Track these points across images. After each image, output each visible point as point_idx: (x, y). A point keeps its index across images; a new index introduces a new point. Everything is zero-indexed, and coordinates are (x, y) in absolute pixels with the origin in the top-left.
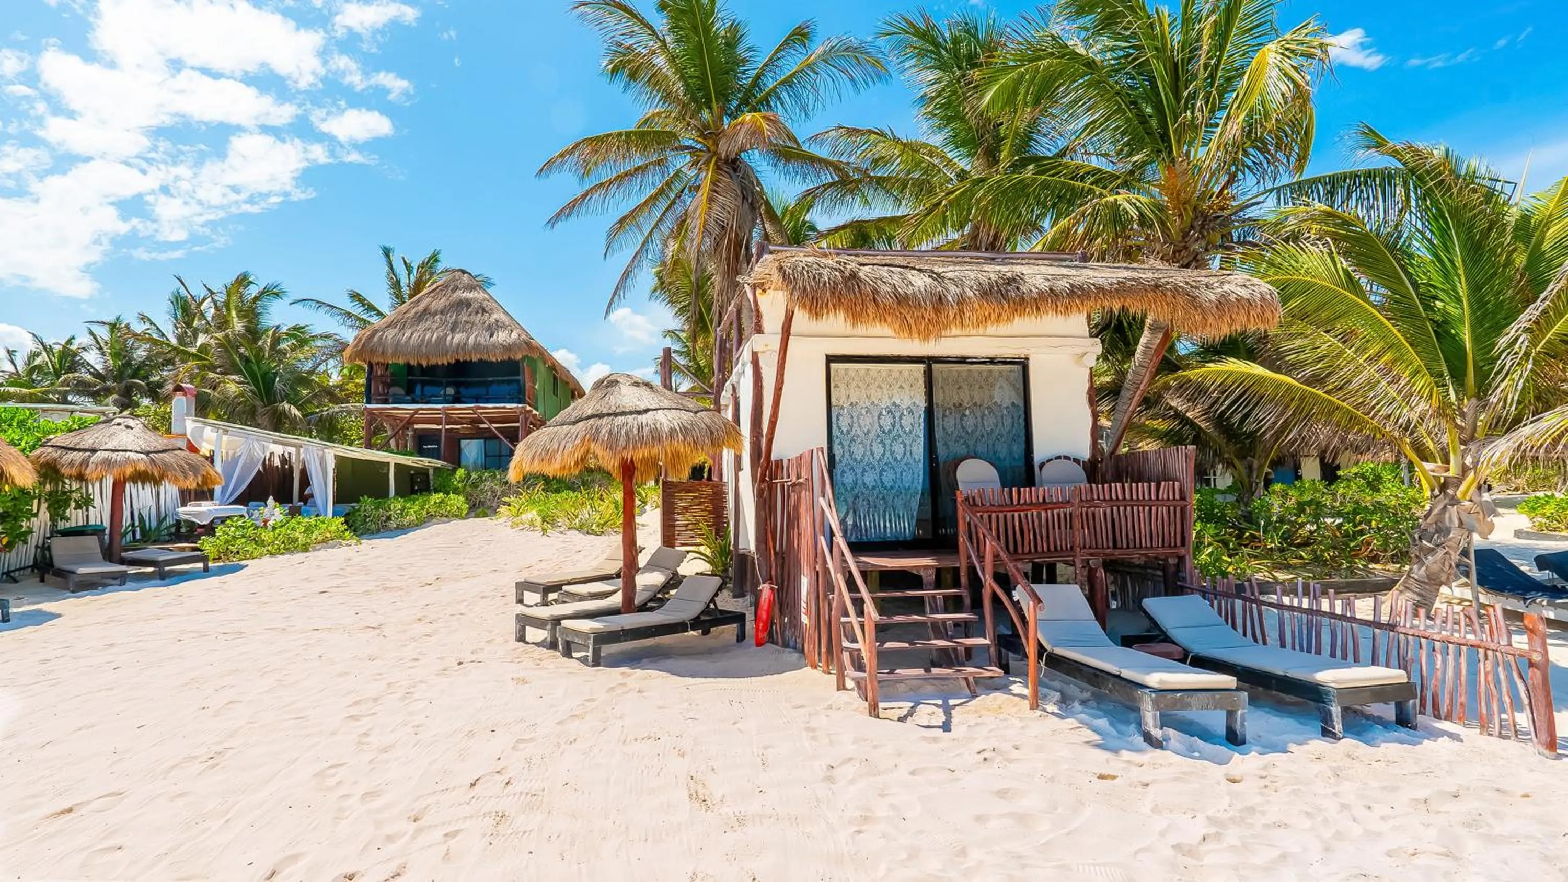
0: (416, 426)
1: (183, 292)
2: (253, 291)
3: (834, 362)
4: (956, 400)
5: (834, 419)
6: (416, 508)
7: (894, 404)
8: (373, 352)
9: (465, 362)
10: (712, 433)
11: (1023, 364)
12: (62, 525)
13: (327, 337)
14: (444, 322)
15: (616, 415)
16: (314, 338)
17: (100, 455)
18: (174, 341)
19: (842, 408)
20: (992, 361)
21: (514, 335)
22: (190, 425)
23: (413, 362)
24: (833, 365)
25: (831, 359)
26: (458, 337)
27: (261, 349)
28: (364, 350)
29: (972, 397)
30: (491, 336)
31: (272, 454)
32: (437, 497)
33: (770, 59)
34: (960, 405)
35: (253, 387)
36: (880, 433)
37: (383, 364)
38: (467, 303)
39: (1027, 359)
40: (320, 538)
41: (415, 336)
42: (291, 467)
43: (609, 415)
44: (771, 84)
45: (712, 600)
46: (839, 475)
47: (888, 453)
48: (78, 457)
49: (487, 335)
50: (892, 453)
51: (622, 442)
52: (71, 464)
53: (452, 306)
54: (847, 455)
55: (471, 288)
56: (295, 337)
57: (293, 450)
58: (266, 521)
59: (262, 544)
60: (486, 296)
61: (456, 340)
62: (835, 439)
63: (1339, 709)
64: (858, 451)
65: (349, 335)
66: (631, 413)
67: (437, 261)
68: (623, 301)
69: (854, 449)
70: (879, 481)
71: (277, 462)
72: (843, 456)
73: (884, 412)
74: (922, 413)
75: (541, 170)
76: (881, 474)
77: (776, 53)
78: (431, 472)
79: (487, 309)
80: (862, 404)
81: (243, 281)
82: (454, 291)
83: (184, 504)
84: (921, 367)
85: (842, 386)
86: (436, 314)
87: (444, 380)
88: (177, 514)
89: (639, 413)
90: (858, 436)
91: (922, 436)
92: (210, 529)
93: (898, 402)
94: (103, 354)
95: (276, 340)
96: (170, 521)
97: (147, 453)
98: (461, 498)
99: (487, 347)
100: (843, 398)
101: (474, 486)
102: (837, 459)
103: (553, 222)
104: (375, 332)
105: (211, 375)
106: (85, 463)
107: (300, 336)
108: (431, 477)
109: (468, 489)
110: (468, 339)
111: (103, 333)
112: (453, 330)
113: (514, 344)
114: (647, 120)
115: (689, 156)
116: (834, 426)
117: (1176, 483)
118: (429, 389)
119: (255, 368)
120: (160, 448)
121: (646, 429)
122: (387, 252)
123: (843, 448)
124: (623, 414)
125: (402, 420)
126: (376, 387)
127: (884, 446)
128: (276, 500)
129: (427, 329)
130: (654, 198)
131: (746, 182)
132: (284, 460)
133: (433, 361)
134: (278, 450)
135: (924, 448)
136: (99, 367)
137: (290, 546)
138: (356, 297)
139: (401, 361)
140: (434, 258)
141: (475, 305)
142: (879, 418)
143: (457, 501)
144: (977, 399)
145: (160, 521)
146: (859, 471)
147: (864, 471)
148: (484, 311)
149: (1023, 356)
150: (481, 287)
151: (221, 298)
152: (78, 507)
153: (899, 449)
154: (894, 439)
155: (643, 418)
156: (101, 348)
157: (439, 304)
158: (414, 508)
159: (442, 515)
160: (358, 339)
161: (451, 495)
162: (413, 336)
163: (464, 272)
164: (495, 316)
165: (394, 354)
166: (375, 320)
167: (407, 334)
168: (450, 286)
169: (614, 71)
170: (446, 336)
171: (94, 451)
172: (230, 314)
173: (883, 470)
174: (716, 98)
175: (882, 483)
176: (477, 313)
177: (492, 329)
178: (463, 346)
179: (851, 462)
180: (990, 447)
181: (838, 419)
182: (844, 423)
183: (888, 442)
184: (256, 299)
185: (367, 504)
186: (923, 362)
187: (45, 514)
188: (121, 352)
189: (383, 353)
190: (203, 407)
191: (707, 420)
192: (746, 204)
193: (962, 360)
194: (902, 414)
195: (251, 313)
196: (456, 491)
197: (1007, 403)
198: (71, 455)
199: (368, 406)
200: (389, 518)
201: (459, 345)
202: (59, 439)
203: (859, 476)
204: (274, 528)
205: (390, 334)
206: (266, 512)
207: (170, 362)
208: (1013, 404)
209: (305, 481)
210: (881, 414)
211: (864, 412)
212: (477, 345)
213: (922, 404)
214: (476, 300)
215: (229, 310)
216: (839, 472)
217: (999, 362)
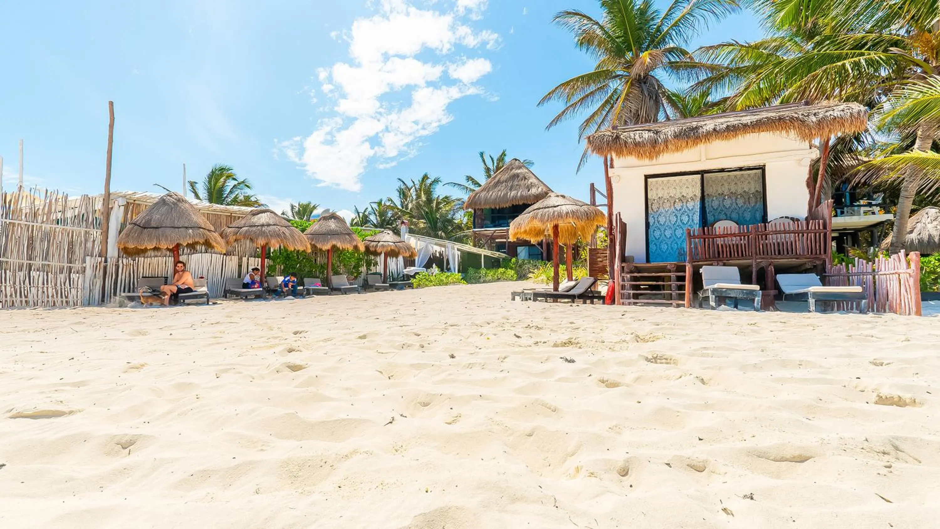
0: (497, 240)
1: (403, 187)
2: (429, 181)
3: (649, 178)
4: (720, 191)
5: (650, 206)
6: (492, 273)
7: (683, 196)
8: (475, 203)
9: (516, 205)
10: (587, 214)
11: (762, 168)
12: (369, 272)
13: (459, 200)
14: (506, 186)
15: (545, 208)
16: (453, 201)
17: (381, 243)
18: (400, 207)
19: (654, 200)
20: (741, 169)
21: (540, 189)
22: (407, 236)
23: (493, 207)
24: (650, 180)
25: (647, 177)
26: (513, 193)
27: (432, 207)
28: (472, 203)
29: (729, 190)
30: (529, 191)
31: (436, 251)
32: (501, 270)
33: (667, 15)
34: (722, 194)
35: (429, 225)
36: (674, 211)
37: (480, 209)
38: (517, 176)
39: (764, 166)
40: (452, 281)
41: (494, 194)
42: (443, 258)
43: (542, 208)
44: (666, 29)
45: (590, 287)
46: (652, 233)
47: (679, 220)
48: (375, 244)
49: (527, 191)
50: (681, 221)
51: (546, 218)
52: (373, 246)
53: (510, 178)
54: (656, 222)
55: (519, 167)
56: (445, 201)
57: (443, 249)
58: (432, 273)
59: (431, 281)
60: (526, 171)
61: (512, 195)
62: (649, 215)
63: (814, 300)
64: (662, 220)
65: (465, 197)
66: (551, 207)
67: (505, 155)
68: (586, 163)
69: (660, 219)
70: (673, 235)
71: (438, 255)
72: (654, 223)
73: (677, 201)
74: (699, 199)
75: (539, 104)
76: (675, 231)
77: (670, 10)
78: (501, 260)
79: (527, 177)
80: (665, 197)
81: (425, 177)
82: (511, 170)
83: (405, 268)
84: (699, 176)
85: (654, 189)
86: (502, 183)
87: (507, 215)
88: (403, 272)
89: (555, 207)
90: (662, 213)
91: (699, 211)
92: (414, 277)
93: (685, 195)
94: (376, 215)
95: (438, 203)
96: (401, 275)
97: (394, 243)
98: (513, 272)
99: (526, 197)
100: (655, 195)
101: (520, 266)
102: (651, 224)
103: (548, 127)
104: (477, 194)
105: (414, 220)
106: (377, 246)
107: (447, 200)
108: (501, 262)
109: (518, 268)
110: (518, 193)
111: (375, 206)
112: (511, 190)
113: (540, 194)
114: (599, 65)
115: (619, 81)
116: (650, 209)
117: (821, 221)
118: (501, 222)
119: (430, 216)
120: (398, 241)
121: (556, 213)
122: (482, 154)
123: (654, 219)
124: (548, 207)
125: (488, 236)
126: (478, 221)
127: (677, 217)
128: (436, 265)
129: (499, 191)
130: (603, 106)
131: (651, 88)
132: (441, 254)
133: (501, 206)
134: (437, 249)
135: (700, 217)
136: (375, 222)
137: (441, 283)
138: (469, 178)
139: (488, 207)
140: (504, 154)
141: (521, 176)
142: (674, 204)
143: (511, 272)
144: (733, 190)
145: (398, 275)
146: (662, 230)
147: (665, 229)
148: (525, 178)
149: (762, 164)
150: (524, 166)
151: (417, 187)
152: (374, 266)
153: (685, 219)
154: (683, 214)
155: (555, 209)
156: (375, 213)
157: (504, 177)
158: (491, 273)
159: (504, 279)
160: (469, 198)
161: (509, 270)
162: (493, 194)
163: (516, 160)
164: (531, 181)
165: (485, 204)
166: (477, 189)
167: (490, 194)
168: (511, 167)
169: (582, 44)
170: (507, 193)
171: (379, 242)
172: (421, 193)
173: (676, 229)
174: (634, 44)
175: (675, 235)
176: (522, 180)
177: (529, 188)
178: (515, 198)
179: (658, 225)
180: (741, 215)
181: (652, 205)
182: (655, 207)
183: (679, 215)
184: (431, 184)
185: (471, 271)
186: (699, 174)
187: (365, 268)
188: (382, 214)
189: (480, 204)
190: (411, 231)
191: (586, 209)
192: (652, 100)
193: (722, 170)
194: (688, 201)
195: (429, 193)
196: (511, 268)
197: (753, 190)
198: (373, 243)
199: (475, 230)
200: (480, 277)
201: (513, 197)
202: (369, 238)
203: (663, 232)
204: (435, 276)
205: (483, 194)
206: (433, 270)
207: (399, 218)
208: (757, 191)
209: (448, 263)
210: (675, 201)
211: (666, 201)
212: (522, 196)
213: (699, 194)
214: (521, 173)
215: (421, 191)
216: (652, 231)
217: (746, 169)
